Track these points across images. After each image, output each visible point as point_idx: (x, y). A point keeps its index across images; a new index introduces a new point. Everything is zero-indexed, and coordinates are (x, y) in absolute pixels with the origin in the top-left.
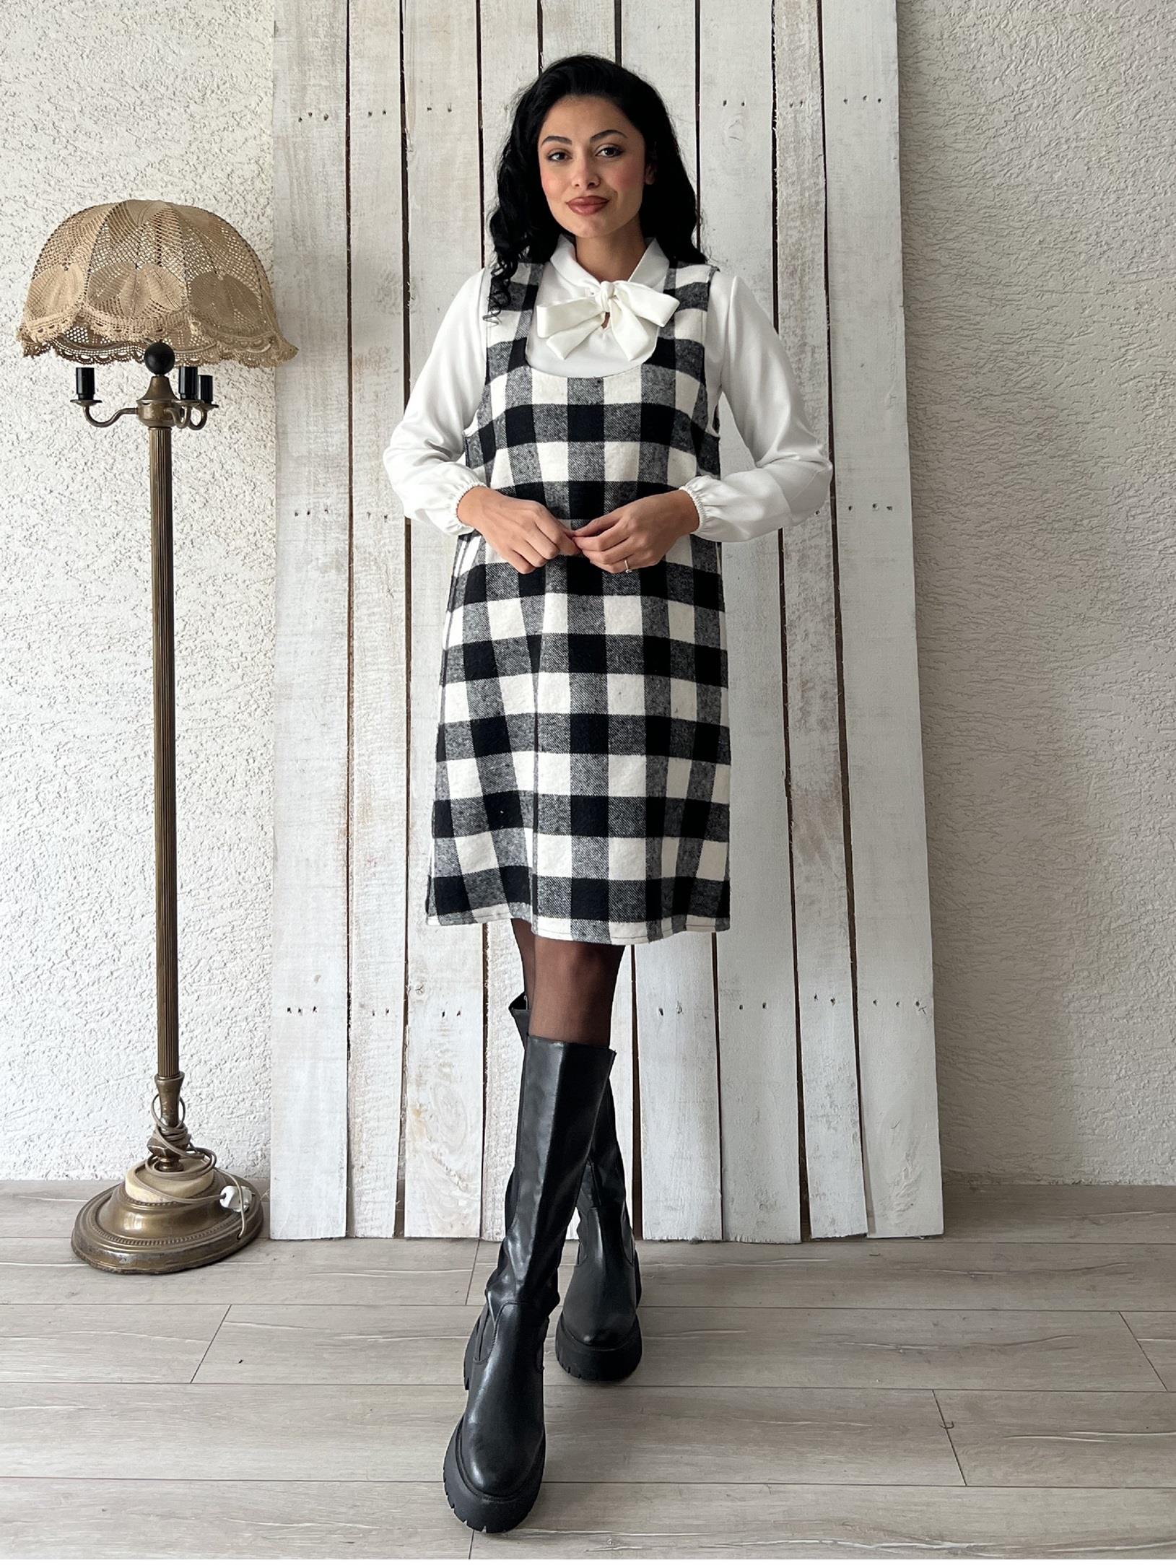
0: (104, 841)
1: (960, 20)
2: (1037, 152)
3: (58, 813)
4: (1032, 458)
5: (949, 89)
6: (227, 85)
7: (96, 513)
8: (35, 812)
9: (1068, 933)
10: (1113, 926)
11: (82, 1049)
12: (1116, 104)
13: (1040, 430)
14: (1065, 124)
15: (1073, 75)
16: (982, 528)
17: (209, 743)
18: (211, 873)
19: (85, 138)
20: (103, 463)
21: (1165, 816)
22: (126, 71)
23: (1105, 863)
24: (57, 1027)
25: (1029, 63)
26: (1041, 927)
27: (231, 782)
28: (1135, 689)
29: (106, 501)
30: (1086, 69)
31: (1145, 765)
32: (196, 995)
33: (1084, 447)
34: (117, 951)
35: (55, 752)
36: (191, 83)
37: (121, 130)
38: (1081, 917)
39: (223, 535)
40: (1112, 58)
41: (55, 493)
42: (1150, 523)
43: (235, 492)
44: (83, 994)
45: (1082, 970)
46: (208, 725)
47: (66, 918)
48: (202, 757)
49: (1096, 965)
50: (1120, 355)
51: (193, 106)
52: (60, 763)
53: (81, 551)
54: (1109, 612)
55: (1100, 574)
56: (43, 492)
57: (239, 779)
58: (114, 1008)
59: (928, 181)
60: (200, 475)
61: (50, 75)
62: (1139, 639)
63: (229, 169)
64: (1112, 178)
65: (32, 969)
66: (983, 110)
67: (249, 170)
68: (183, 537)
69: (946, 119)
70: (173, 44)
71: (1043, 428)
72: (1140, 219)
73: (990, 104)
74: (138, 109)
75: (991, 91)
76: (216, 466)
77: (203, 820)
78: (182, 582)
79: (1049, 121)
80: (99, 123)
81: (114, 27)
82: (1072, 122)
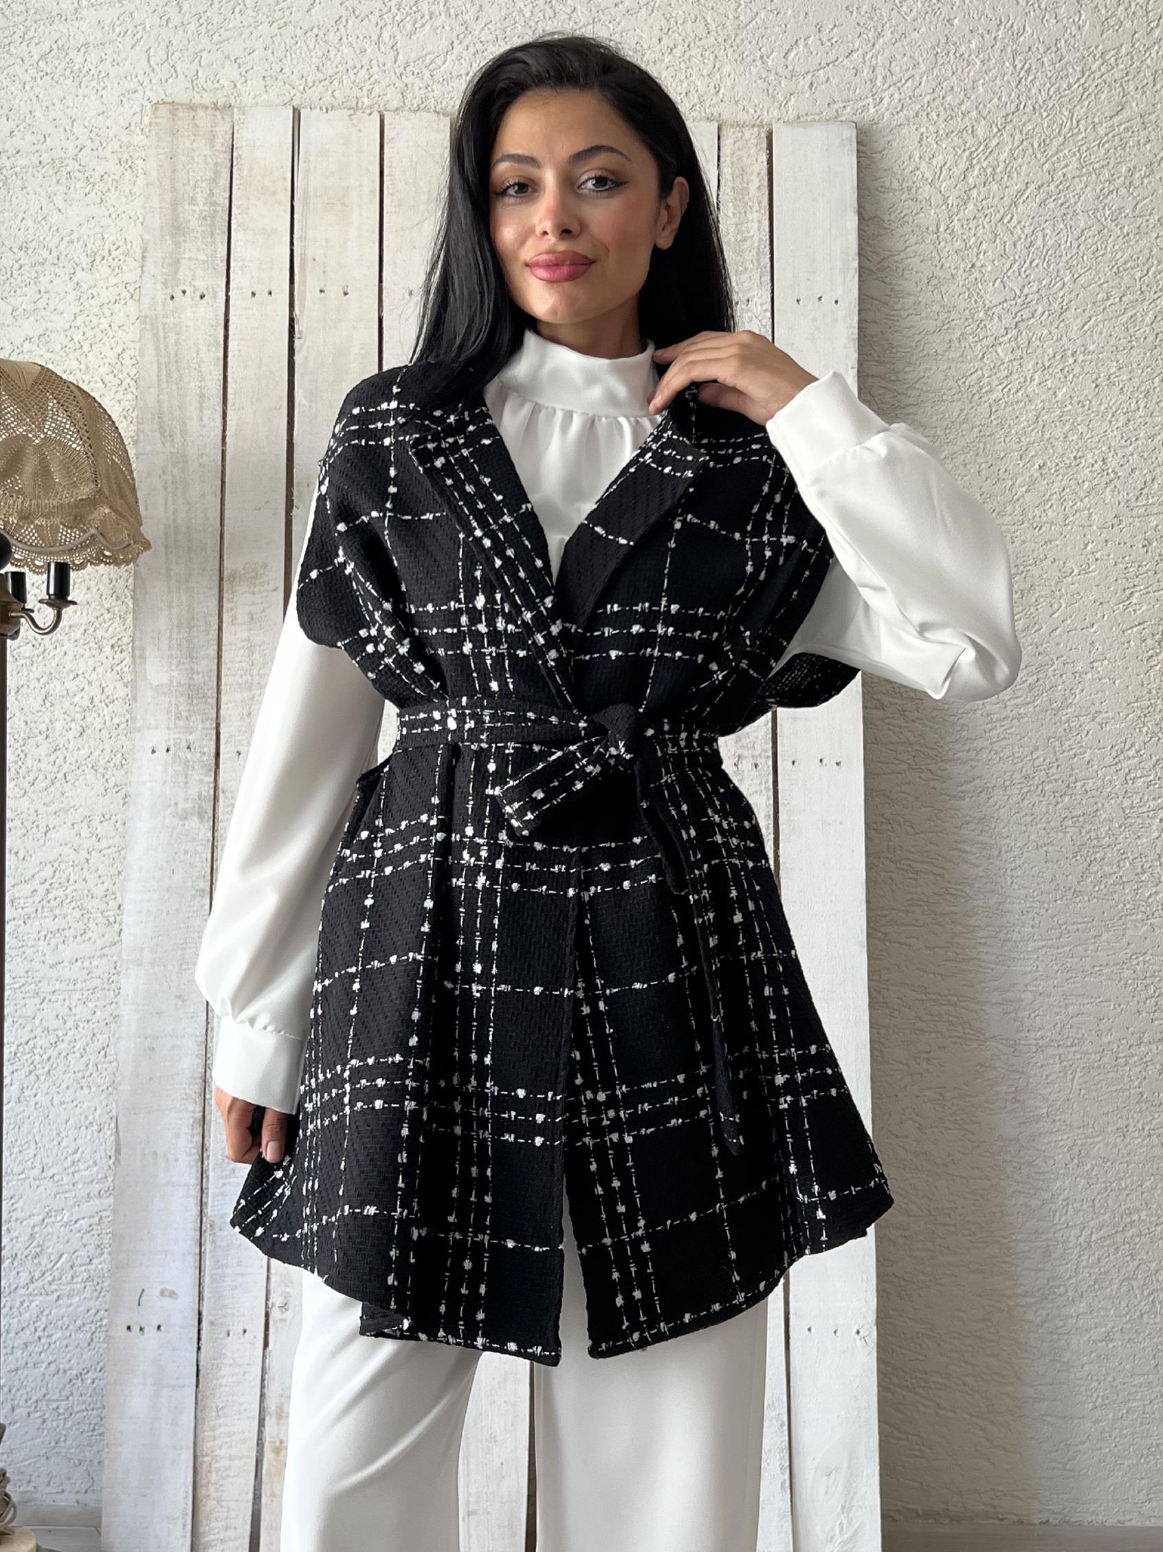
1: (959, 211)
2: (1040, 365)
4: (1022, 711)
5: (943, 289)
6: (120, 250)
9: (1044, 1244)
10: (1094, 1237)
12: (1130, 314)
13: (1030, 680)
14: (1073, 335)
15: (1082, 280)
17: (79, 1009)
18: (77, 1156)
21: (1156, 1116)
23: (1089, 1166)
25: (1034, 264)
26: (1014, 1237)
27: (103, 1053)
28: (1127, 973)
30: (1098, 273)
31: (1136, 1058)
32: (56, 1295)
33: (1081, 699)
36: (78, 246)
38: (1058, 1227)
39: (101, 770)
40: (1126, 262)
42: (1152, 788)
43: (116, 721)
46: (77, 986)
48: (70, 1023)
49: (1073, 1281)
50: (1124, 597)
51: (80, 275)
54: (1102, 887)
55: (1094, 843)
59: (917, 393)
60: (76, 700)
62: (1134, 917)
63: (119, 349)
64: (1122, 397)
66: (981, 315)
68: (55, 769)
69: (940, 324)
70: (58, 200)
71: (1035, 677)
72: (1151, 447)
73: (989, 309)
74: (15, 275)
75: (991, 293)
76: (95, 691)
77: (69, 1096)
78: (52, 821)
79: (1054, 331)
82: (1080, 333)
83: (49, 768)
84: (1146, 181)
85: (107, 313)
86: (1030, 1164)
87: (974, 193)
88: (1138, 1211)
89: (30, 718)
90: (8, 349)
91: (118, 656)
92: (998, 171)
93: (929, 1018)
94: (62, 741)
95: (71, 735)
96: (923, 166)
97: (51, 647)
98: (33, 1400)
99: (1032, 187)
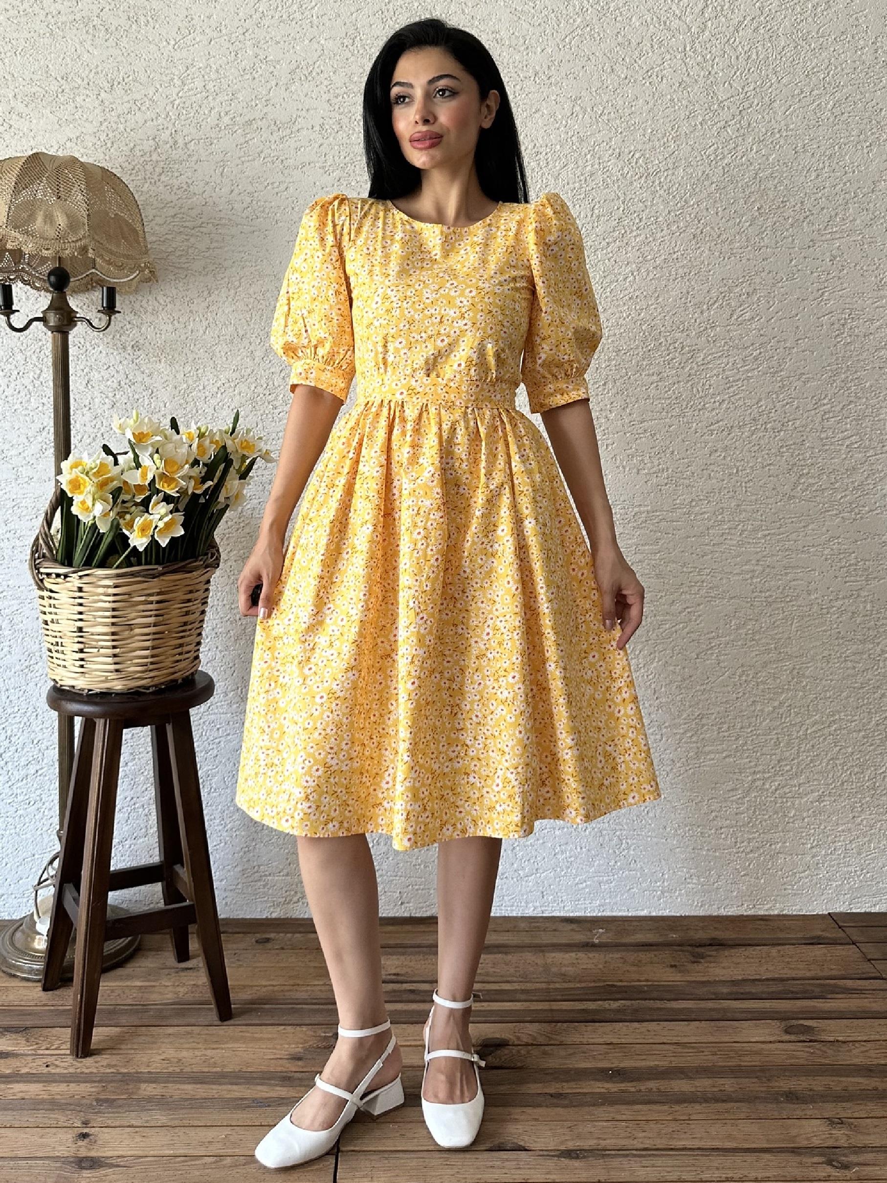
0: (31, 669)
6: (131, 78)
7: (27, 412)
9: (775, 737)
10: (809, 732)
11: (13, 831)
12: (816, 104)
14: (779, 119)
15: (784, 81)
19: (17, 118)
20: (32, 374)
22: (50, 66)
23: (804, 683)
28: (827, 551)
29: (34, 403)
31: (834, 609)
34: (41, 754)
36: (102, 76)
37: (47, 111)
43: (136, 397)
44: (14, 787)
45: (787, 765)
49: (796, 761)
50: (818, 296)
51: (103, 94)
53: (14, 442)
54: (808, 493)
55: (802, 463)
58: (38, 798)
60: (109, 383)
62: (830, 513)
63: (132, 145)
64: (813, 160)
67: (148, 145)
68: (96, 431)
70: (88, 45)
72: (834, 192)
73: (722, 102)
74: (59, 95)
75: (722, 92)
76: (121, 377)
79: (766, 117)
80: (29, 106)
81: (41, 31)
82: (784, 117)
83: (92, 430)
84: (825, 13)
85: (123, 120)
86: (764, 683)
87: (709, 24)
88: (839, 712)
91: (138, 353)
92: (725, 8)
94: (99, 411)
95: (106, 407)
96: (674, 7)
99: (748, 18)
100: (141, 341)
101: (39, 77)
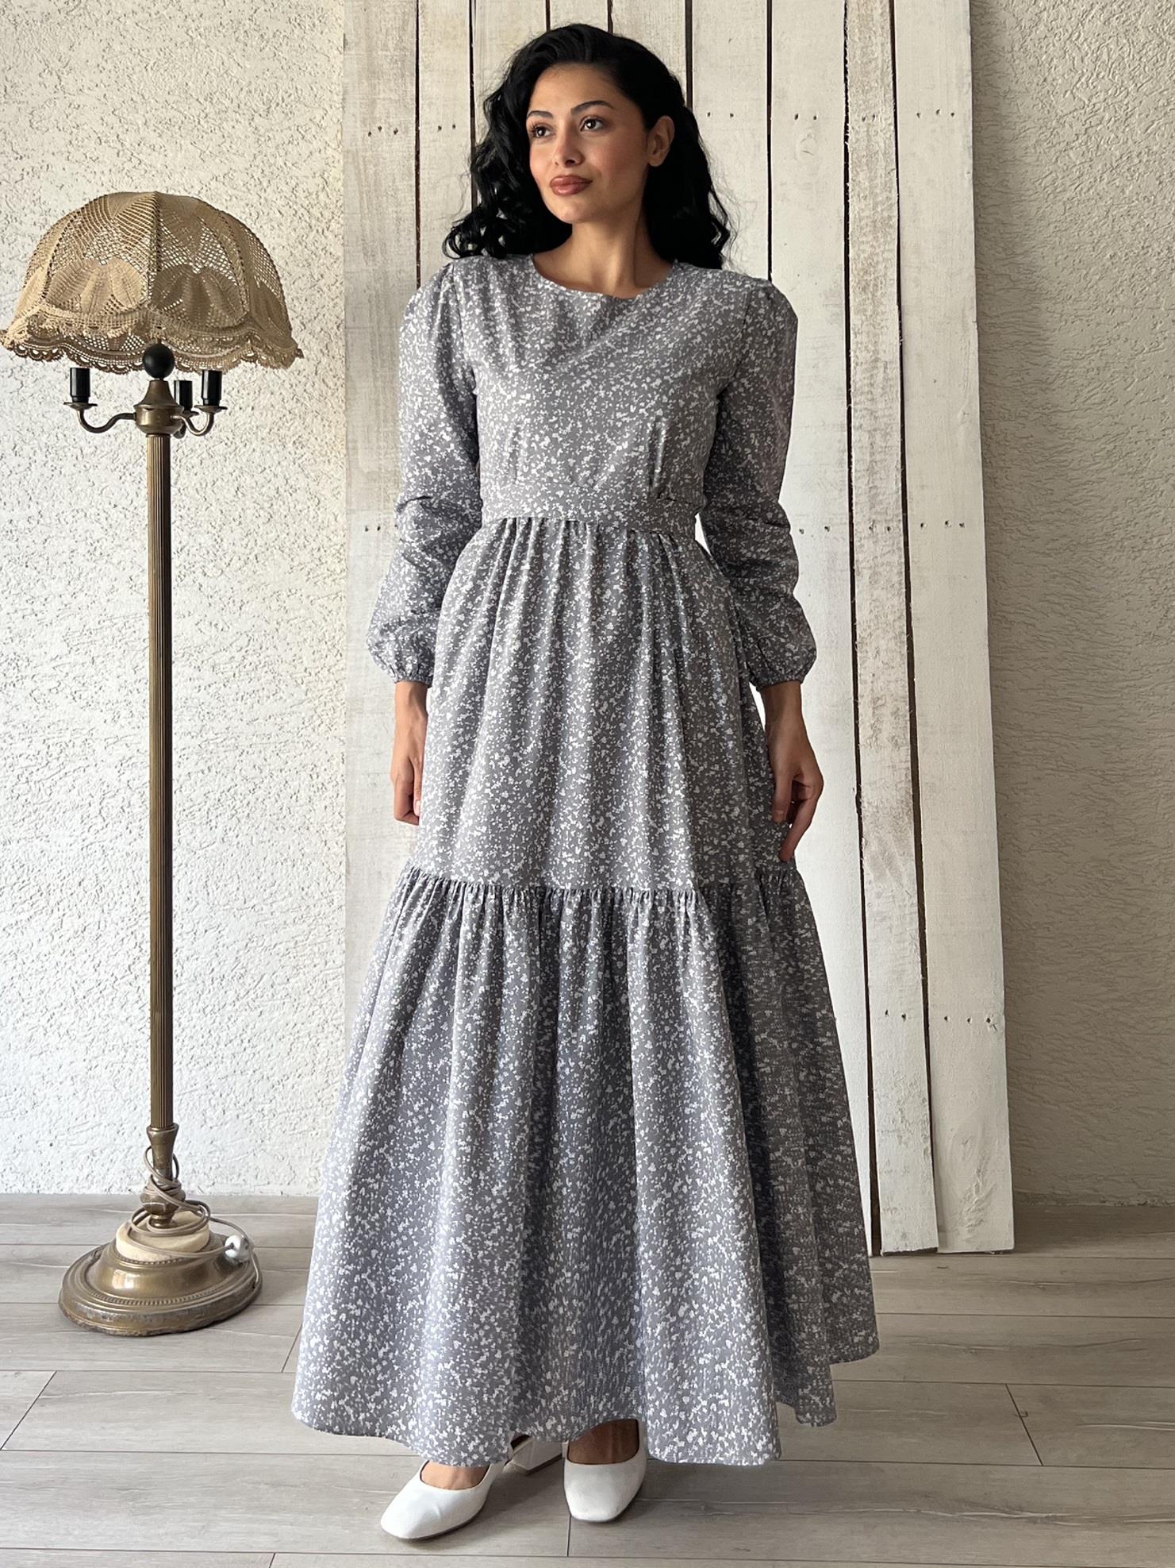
1: (1031, 32)
2: (1108, 166)
3: (121, 828)
4: (1101, 475)
5: (1020, 102)
6: (292, 97)
8: (99, 827)
9: (1135, 953)
13: (1109, 447)
14: (1137, 138)
15: (1144, 89)
16: (1049, 546)
17: (273, 758)
18: (275, 888)
19: (149, 151)
22: (190, 84)
24: (120, 1043)
25: (1100, 76)
26: (1107, 947)
27: (294, 797)
30: (1158, 82)
32: (259, 1010)
33: (1154, 463)
35: (119, 767)
36: (256, 96)
37: (186, 143)
38: (1147, 938)
39: (287, 550)
41: (120, 508)
43: (299, 507)
46: (271, 740)
47: (129, 932)
48: (266, 772)
51: (257, 119)
52: (124, 778)
56: (107, 506)
57: (303, 795)
60: (264, 490)
61: (115, 86)
63: (294, 183)
65: (94, 984)
66: (1054, 123)
67: (313, 184)
68: (248, 551)
69: (1017, 132)
70: (238, 57)
71: (1112, 445)
73: (1061, 117)
74: (202, 122)
75: (1063, 104)
76: (280, 481)
77: (266, 835)
78: (246, 597)
79: (1120, 135)
80: (164, 136)
81: (179, 40)
82: (1144, 136)
83: (242, 550)
85: (282, 152)
87: (1045, 14)
89: (224, 507)
90: (197, 188)
91: (302, 452)
93: (1024, 752)
95: (260, 521)
97: (241, 445)
98: (242, 1103)
99: (1097, 7)
100: (306, 437)
101: (178, 98)
